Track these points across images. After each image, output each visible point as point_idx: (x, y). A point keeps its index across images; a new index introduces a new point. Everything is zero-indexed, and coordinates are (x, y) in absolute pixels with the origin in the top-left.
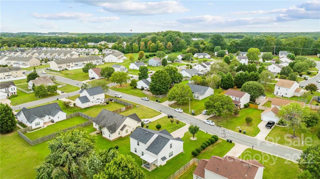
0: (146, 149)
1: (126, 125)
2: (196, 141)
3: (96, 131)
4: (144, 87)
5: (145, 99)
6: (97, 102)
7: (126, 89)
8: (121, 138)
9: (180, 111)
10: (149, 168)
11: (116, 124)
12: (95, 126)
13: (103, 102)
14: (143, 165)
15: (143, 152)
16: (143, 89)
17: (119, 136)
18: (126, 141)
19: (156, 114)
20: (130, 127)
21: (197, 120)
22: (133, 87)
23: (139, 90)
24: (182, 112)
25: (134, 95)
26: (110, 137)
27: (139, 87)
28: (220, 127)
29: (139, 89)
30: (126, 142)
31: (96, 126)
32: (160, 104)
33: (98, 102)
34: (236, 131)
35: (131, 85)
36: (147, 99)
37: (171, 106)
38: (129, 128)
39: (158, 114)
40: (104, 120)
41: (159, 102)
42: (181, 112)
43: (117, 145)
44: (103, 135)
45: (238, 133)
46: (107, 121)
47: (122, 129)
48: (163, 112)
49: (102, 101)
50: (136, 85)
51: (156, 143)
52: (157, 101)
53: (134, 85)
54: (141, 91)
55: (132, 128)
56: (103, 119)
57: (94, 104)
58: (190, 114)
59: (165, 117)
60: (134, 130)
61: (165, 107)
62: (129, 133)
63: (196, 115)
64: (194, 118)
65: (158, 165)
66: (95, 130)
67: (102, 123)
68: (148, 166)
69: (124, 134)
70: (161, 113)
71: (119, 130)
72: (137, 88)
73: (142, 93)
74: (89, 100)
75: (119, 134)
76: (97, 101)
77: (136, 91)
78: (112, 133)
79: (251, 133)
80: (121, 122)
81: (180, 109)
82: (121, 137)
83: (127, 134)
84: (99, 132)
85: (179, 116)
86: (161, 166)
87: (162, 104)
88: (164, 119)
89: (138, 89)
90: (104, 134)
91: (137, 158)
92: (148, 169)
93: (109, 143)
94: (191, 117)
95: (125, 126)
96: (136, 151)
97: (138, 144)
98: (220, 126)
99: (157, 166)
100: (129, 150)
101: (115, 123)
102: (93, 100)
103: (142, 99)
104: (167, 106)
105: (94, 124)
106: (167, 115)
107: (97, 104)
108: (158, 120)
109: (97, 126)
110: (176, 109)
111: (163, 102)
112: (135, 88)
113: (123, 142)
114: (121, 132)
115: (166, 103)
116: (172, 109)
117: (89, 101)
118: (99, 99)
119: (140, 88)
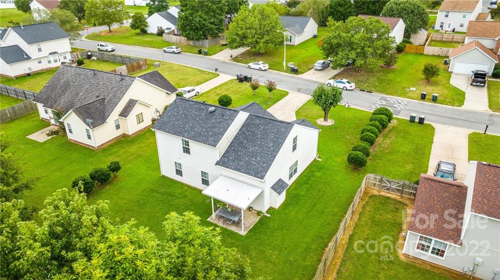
0: (217, 163)
1: (135, 99)
2: (336, 128)
3: (49, 128)
4: (164, 28)
5: (171, 50)
6: (53, 62)
7: (124, 36)
8: (124, 140)
9: (261, 66)
10: (238, 224)
11: (104, 99)
12: (44, 113)
13: (67, 61)
14: (214, 215)
15: (204, 174)
16: (161, 33)
17: (119, 133)
18: (143, 145)
19: (207, 76)
20: (147, 106)
21: (309, 83)
22: (138, 31)
23: (154, 37)
24: (265, 70)
25: (145, 46)
26: (89, 137)
27: (152, 29)
28: (368, 92)
29: (154, 34)
30: (141, 148)
31: (46, 112)
32: (211, 59)
33: (55, 61)
34: (412, 99)
35: (133, 26)
36: (175, 50)
37: (235, 59)
38: (143, 107)
39: (211, 76)
40: (67, 93)
41: (206, 54)
42: (265, 68)
43: (116, 160)
44: (70, 136)
45: (418, 101)
46: (78, 94)
47: (124, 113)
48: (222, 72)
49: (65, 58)
50: (146, 26)
51: (246, 138)
52: (200, 52)
53: (139, 25)
54: (160, 38)
55: (153, 109)
56: (64, 92)
57: (45, 65)
58: (286, 72)
59: (231, 81)
60: (158, 114)
61: (224, 62)
62: (147, 122)
63: (302, 73)
64: (299, 79)
65: (264, 210)
66: (45, 123)
67: (63, 101)
68: (232, 218)
69: (131, 126)
70: (219, 75)
71: (114, 115)
72: (149, 32)
73: (163, 40)
74: (26, 55)
75: (118, 127)
76: (52, 58)
77: (147, 38)
78: (94, 125)
79: (447, 98)
80: (118, 92)
81: (260, 62)
82: (124, 136)
83: (142, 126)
84: (56, 128)
85: (262, 76)
86: (271, 210)
87: (213, 57)
88: (231, 86)
89: (152, 34)
90: (71, 132)
91: (187, 193)
92: (233, 229)
93: (91, 157)
94: (292, 77)
95: (131, 104)
96: (179, 172)
97: (187, 150)
98: (369, 89)
99: (259, 213)
100: (154, 170)
101: (100, 98)
102: (40, 55)
103: (165, 51)
104: (227, 61)
105: (40, 107)
106: (236, 78)
107: (53, 65)
108: (217, 88)
109: (49, 110)
110: (251, 64)
111: (214, 54)
112: (144, 32)
113: (133, 149)
114: (122, 121)
115: (225, 55)
116: (241, 66)
117: (29, 58)
118: (56, 53)
119: (155, 31)
